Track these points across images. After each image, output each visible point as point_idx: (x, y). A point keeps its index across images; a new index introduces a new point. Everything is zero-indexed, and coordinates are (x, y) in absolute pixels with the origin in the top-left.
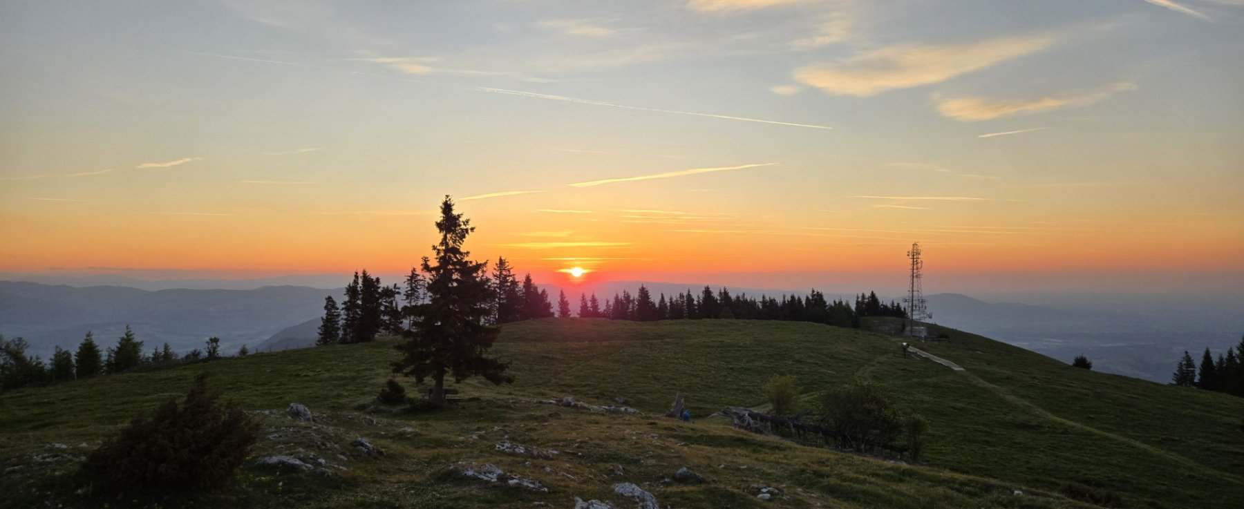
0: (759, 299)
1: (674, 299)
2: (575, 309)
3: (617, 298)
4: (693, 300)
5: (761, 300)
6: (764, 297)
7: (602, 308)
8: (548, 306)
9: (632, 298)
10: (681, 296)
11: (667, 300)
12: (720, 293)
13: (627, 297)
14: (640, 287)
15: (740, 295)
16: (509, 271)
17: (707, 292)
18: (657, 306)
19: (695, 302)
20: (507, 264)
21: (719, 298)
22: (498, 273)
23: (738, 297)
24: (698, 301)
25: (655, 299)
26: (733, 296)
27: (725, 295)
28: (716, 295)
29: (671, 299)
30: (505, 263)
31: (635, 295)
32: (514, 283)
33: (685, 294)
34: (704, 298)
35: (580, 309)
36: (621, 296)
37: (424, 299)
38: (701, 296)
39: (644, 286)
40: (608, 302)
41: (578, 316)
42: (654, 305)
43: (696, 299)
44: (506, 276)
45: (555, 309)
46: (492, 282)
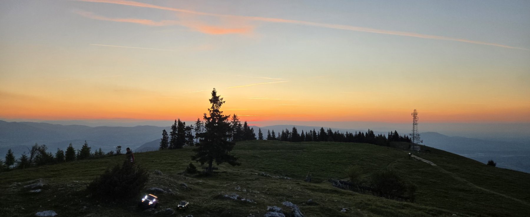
0: (345, 133)
1: (308, 133)
2: (265, 136)
3: (283, 132)
4: (316, 133)
5: (346, 134)
6: (347, 132)
7: (277, 136)
8: (254, 135)
9: (289, 132)
10: (311, 131)
11: (305, 133)
12: (328, 130)
13: (288, 132)
14: (293, 127)
15: (337, 131)
16: (238, 120)
17: (322, 130)
18: (300, 135)
19: (317, 134)
20: (237, 117)
21: (327, 133)
22: (233, 121)
23: (336, 132)
24: (318, 134)
25: (299, 132)
26: (333, 132)
27: (330, 131)
28: (326, 131)
29: (306, 133)
30: (236, 116)
31: (291, 131)
32: (240, 125)
33: (312, 131)
34: (321, 133)
35: (267, 136)
36: (285, 131)
37: (203, 131)
38: (320, 131)
39: (295, 127)
40: (279, 133)
41: (267, 139)
42: (299, 135)
43: (317, 132)
44: (236, 122)
45: (257, 136)
46: (231, 124)
